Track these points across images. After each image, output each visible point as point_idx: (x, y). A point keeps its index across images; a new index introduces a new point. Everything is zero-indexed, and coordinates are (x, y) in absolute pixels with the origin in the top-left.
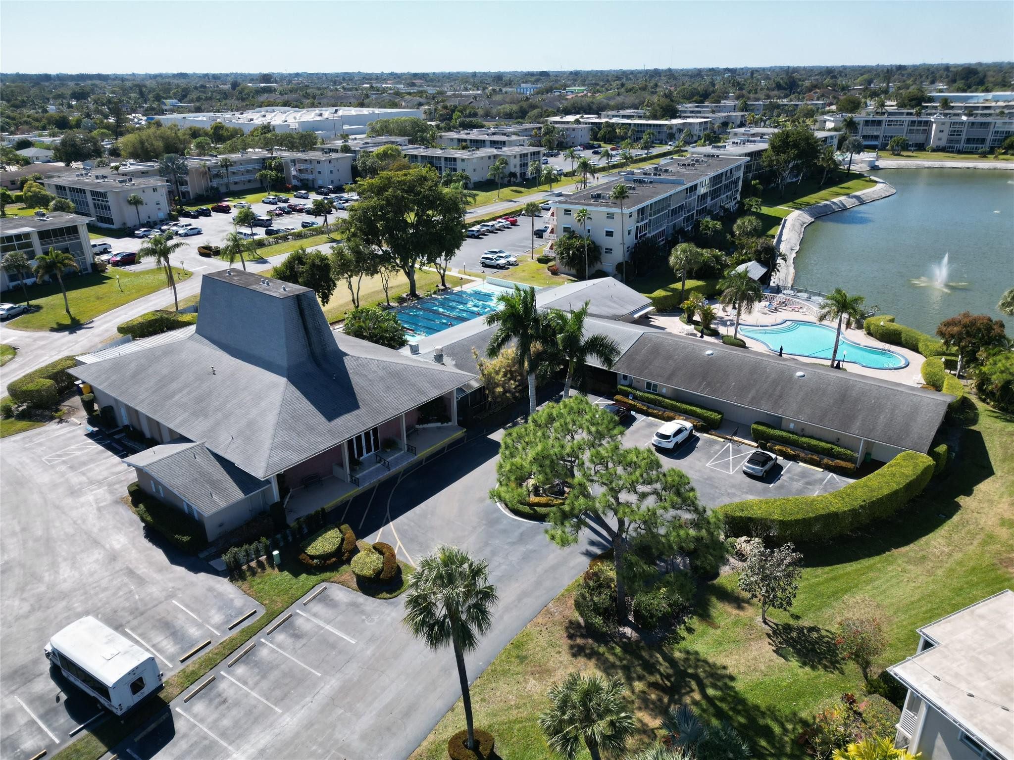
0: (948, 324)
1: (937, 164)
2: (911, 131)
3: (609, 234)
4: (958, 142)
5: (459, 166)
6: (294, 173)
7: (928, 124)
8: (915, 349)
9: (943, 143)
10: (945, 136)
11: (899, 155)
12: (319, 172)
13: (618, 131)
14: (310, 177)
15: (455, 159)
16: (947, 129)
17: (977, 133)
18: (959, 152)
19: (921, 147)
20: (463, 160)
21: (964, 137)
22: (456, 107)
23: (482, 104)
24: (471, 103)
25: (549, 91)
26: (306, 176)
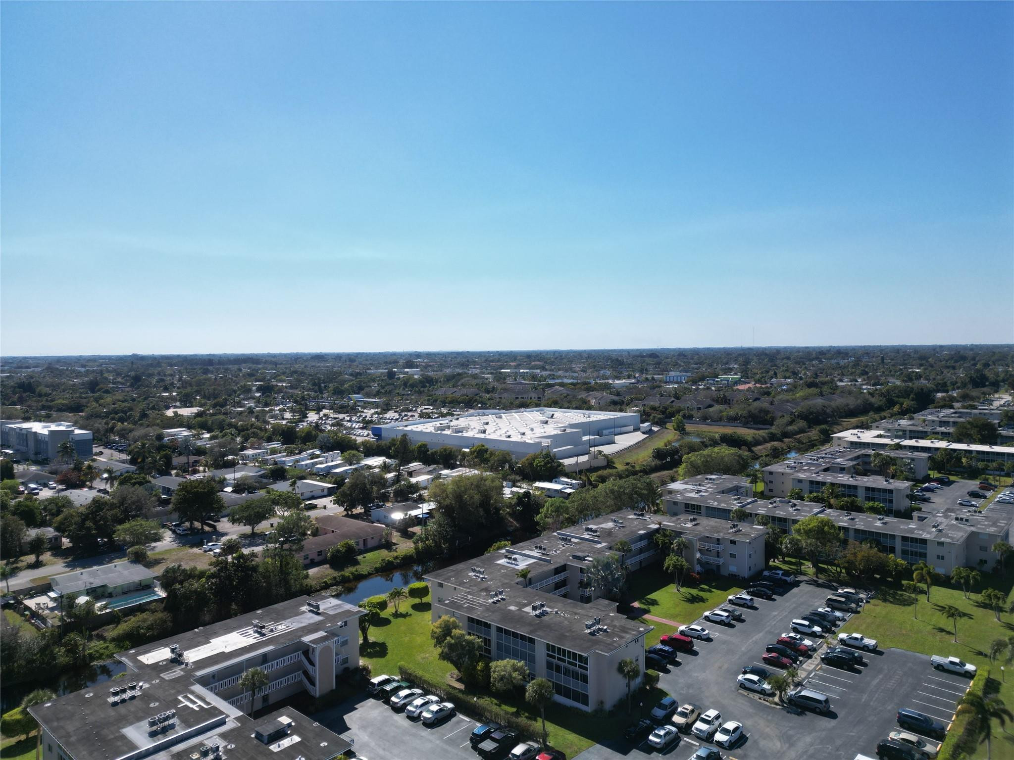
6: (698, 555)
12: (732, 557)
22: (666, 409)
23: (689, 404)
24: (673, 402)
25: (702, 379)
26: (713, 559)
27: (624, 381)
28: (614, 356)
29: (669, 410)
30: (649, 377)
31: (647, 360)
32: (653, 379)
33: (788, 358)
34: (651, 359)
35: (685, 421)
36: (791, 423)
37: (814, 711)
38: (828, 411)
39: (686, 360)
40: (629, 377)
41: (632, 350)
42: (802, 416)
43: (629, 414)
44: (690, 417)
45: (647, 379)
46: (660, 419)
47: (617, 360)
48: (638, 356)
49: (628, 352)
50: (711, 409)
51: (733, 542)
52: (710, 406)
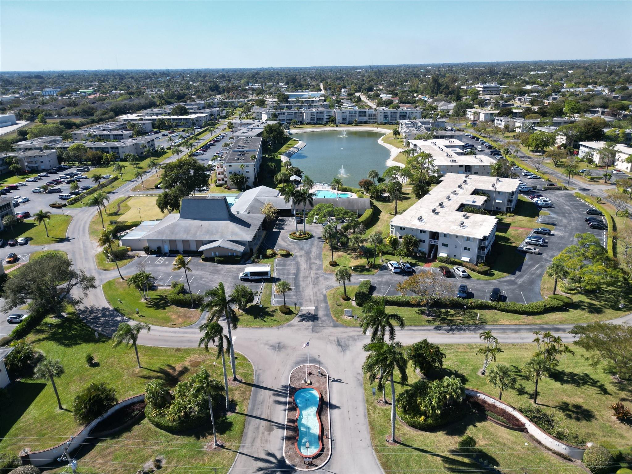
0: (360, 183)
1: (311, 130)
2: (296, 117)
3: (248, 172)
4: (314, 120)
5: (121, 150)
6: (26, 164)
7: (301, 113)
8: (351, 192)
9: (309, 121)
10: (309, 118)
11: (296, 127)
12: (42, 162)
13: (166, 123)
14: (37, 165)
15: (117, 147)
16: (309, 115)
17: (320, 116)
18: (316, 124)
19: (302, 123)
20: (123, 147)
21: (316, 118)
22: (34, 111)
23: (49, 107)
24: (39, 107)
25: (68, 92)
26: (33, 165)
27: (10, 96)
28: (6, 77)
29: (36, 111)
30: (30, 92)
31: (34, 80)
32: (33, 94)
33: (132, 78)
34: (37, 79)
35: (45, 117)
36: (104, 114)
37: (56, 192)
38: (127, 107)
39: (63, 80)
40: (14, 93)
41: (23, 73)
42: (112, 110)
43: (8, 115)
44: (50, 115)
45: (28, 94)
46: (29, 117)
47: (7, 80)
48: (26, 78)
49: (19, 74)
50: (63, 110)
51: (41, 156)
52: (63, 108)
